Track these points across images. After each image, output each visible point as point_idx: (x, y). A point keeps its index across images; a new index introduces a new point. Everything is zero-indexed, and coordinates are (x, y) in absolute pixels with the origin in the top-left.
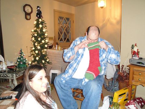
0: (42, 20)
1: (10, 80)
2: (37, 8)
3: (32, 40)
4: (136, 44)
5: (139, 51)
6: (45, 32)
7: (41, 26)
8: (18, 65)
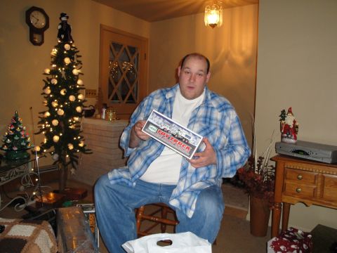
0: (71, 47)
2: (60, 19)
3: (44, 93)
4: (290, 108)
5: (297, 124)
6: (77, 76)
7: (67, 61)
8: (5, 152)
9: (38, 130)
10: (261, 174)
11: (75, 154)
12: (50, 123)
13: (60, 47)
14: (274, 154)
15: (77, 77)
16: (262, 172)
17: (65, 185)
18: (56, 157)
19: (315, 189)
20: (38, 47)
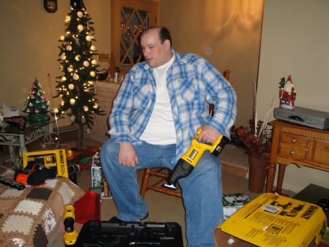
0: (84, 14)
1: (11, 149)
3: (60, 60)
4: (290, 76)
5: (295, 91)
6: (90, 42)
7: (80, 28)
8: (28, 114)
9: (56, 94)
11: (90, 115)
12: (67, 87)
13: (73, 14)
15: (90, 43)
16: (261, 134)
17: (82, 144)
18: (73, 118)
19: (307, 152)
20: (52, 14)
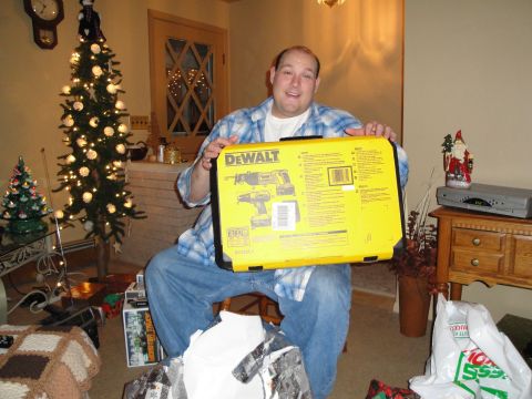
0: (103, 49)
2: (81, 2)
3: (63, 126)
4: (460, 132)
5: (470, 157)
6: (115, 95)
7: (97, 71)
8: (7, 222)
9: (58, 185)
10: (415, 240)
11: (118, 220)
12: (77, 173)
13: (84, 50)
14: (435, 206)
15: (114, 97)
16: (416, 235)
17: (106, 270)
18: (89, 225)
19: (501, 260)
20: (48, 51)
